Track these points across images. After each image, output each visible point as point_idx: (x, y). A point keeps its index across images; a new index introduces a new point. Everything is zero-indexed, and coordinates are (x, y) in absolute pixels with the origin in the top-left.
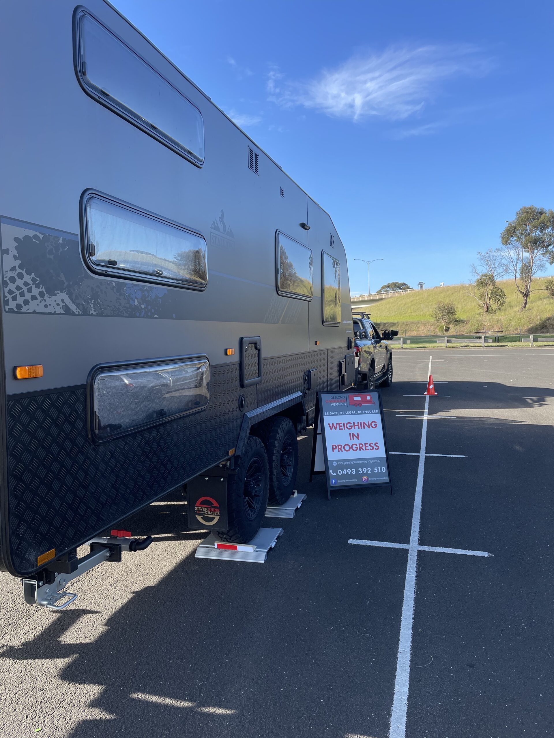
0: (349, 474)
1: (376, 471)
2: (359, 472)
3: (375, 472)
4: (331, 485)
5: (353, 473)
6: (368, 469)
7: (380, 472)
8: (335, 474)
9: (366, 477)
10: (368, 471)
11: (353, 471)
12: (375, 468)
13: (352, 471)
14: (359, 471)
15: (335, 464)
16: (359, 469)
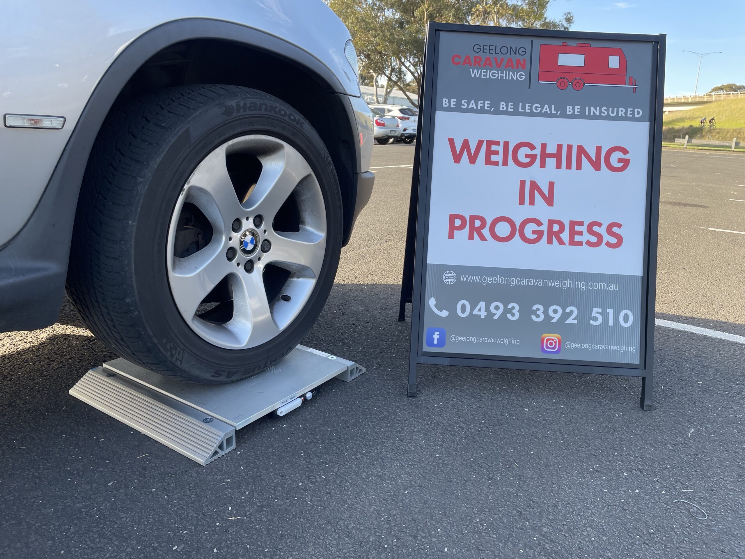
0: (496, 317)
1: (595, 319)
2: (534, 317)
3: (592, 322)
4: (426, 348)
5: (509, 316)
6: (568, 310)
7: (611, 323)
8: (444, 314)
9: (555, 337)
10: (566, 316)
11: (510, 311)
12: (595, 310)
13: (507, 311)
14: (535, 312)
15: (449, 278)
16: (534, 308)
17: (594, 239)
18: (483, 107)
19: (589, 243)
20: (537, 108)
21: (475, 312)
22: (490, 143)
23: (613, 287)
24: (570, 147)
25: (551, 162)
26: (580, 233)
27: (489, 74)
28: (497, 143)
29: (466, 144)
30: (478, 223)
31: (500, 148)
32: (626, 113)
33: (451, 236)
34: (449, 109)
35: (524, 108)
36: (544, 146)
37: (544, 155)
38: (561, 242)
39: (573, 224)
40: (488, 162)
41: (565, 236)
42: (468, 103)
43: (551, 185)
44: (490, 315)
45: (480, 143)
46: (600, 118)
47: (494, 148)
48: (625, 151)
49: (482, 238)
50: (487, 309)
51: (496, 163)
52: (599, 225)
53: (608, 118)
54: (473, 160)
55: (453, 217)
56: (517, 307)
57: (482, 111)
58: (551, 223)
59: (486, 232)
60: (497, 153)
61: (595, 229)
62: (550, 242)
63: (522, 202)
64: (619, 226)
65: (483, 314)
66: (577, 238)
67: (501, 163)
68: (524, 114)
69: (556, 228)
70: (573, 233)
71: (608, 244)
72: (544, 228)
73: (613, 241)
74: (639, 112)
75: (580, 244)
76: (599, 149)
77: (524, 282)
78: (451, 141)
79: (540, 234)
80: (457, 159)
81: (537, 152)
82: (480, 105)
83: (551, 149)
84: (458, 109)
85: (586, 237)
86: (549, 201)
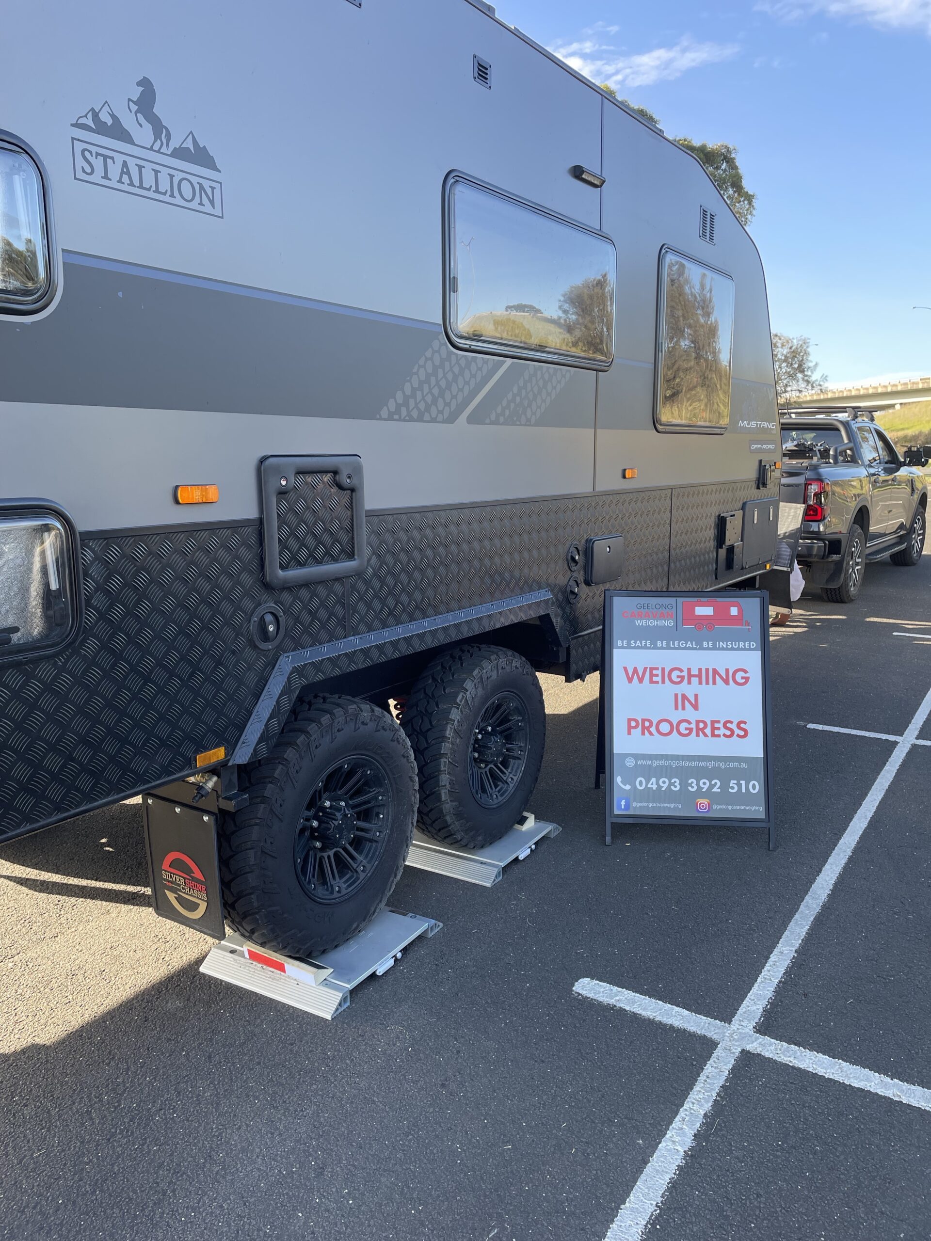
0: (663, 789)
1: (733, 788)
2: (690, 788)
3: (730, 790)
4: (616, 812)
5: (672, 787)
6: (713, 782)
7: (744, 791)
8: (628, 787)
9: (705, 801)
10: (712, 786)
11: (673, 784)
12: (732, 782)
13: (671, 784)
14: (690, 785)
15: (630, 763)
16: (690, 782)
17: (728, 733)
18: (646, 645)
19: (725, 735)
20: (683, 644)
21: (649, 786)
22: (652, 669)
23: (743, 765)
24: (707, 670)
25: (695, 680)
26: (719, 729)
27: (649, 623)
28: (657, 669)
29: (635, 670)
30: (647, 724)
31: (659, 672)
32: (744, 645)
33: (629, 733)
34: (622, 647)
35: (674, 644)
36: (689, 670)
37: (690, 676)
38: (705, 735)
39: (713, 722)
40: (652, 682)
41: (708, 731)
42: (635, 643)
43: (696, 696)
44: (659, 787)
45: (645, 669)
46: (727, 649)
47: (655, 672)
48: (745, 672)
49: (651, 734)
50: (657, 783)
51: (657, 682)
52: (731, 722)
53: (732, 649)
54: (641, 680)
55: (629, 720)
56: (678, 782)
57: (645, 647)
58: (698, 722)
59: (653, 729)
60: (657, 675)
61: (729, 725)
62: (698, 735)
63: (676, 708)
64: (745, 723)
65: (655, 787)
66: (716, 732)
67: (660, 682)
68: (675, 648)
69: (701, 725)
70: (713, 729)
71: (738, 736)
72: (693, 726)
73: (742, 733)
74: (753, 645)
75: (719, 736)
76: (727, 671)
77: (682, 763)
78: (625, 669)
79: (691, 730)
80: (630, 680)
81: (685, 674)
82: (643, 644)
83: (695, 672)
84: (629, 647)
85: (723, 731)
86: (695, 707)
